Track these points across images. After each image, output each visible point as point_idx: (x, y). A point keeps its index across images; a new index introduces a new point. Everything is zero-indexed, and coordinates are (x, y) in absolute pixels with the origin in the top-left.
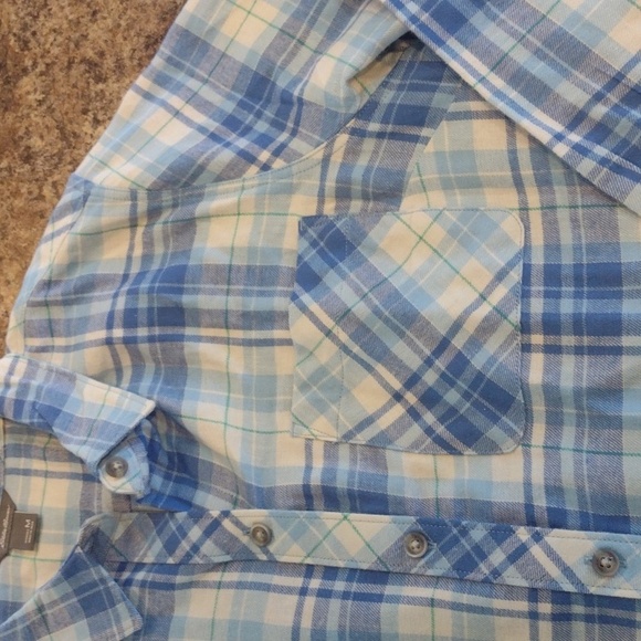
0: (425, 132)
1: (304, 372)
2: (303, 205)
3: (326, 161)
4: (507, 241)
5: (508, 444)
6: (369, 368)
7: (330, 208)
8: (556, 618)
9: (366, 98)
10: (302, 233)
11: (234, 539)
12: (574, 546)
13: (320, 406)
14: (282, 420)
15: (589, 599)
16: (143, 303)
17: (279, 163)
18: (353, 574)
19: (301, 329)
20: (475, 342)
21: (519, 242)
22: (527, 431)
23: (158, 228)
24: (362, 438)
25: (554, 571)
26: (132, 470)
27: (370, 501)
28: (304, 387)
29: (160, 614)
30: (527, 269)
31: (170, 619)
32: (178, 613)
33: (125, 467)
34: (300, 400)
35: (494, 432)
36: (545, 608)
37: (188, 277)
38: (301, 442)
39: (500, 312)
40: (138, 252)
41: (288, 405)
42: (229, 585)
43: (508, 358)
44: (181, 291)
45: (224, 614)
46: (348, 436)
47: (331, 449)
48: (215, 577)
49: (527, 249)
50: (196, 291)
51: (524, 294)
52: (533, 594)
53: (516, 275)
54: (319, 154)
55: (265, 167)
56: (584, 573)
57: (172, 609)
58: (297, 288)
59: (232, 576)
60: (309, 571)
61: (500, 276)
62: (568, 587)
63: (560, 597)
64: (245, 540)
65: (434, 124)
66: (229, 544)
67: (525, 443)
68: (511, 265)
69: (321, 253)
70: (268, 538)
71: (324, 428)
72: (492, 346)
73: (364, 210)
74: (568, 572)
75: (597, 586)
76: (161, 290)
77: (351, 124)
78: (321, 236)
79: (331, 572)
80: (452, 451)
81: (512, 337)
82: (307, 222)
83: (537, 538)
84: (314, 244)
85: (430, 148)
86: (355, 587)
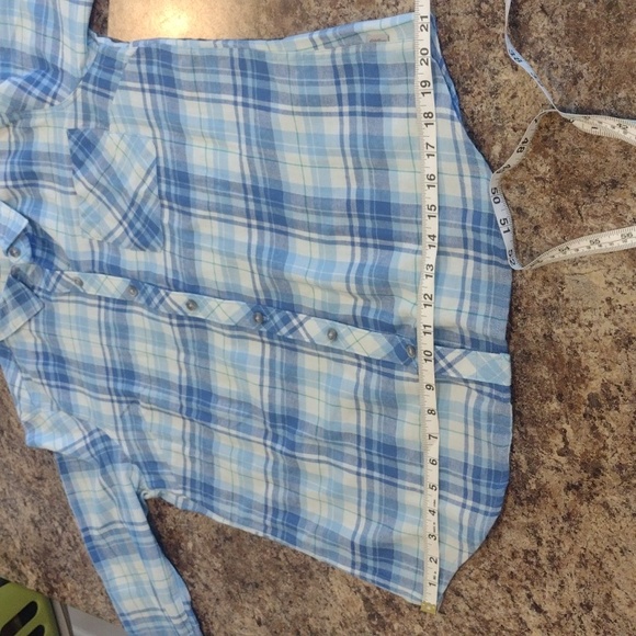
0: (111, 94)
1: (83, 209)
2: (69, 123)
3: (75, 100)
4: (149, 154)
5: (159, 249)
6: (109, 209)
7: (80, 124)
8: (179, 325)
9: (85, 71)
10: (69, 137)
11: (68, 283)
12: (180, 298)
13: (91, 224)
14: (77, 231)
15: (190, 318)
16: (17, 170)
17: (56, 103)
18: (115, 301)
19: (80, 188)
20: (145, 201)
21: (155, 155)
22: (164, 243)
23: (17, 130)
24: (111, 240)
25: (175, 308)
26: (22, 253)
27: (115, 271)
28: (84, 215)
30: (158, 168)
33: (19, 253)
34: (83, 221)
35: (153, 243)
36: (175, 321)
37: (33, 157)
38: (86, 241)
39: (150, 189)
40: (13, 139)
41: (78, 224)
42: (73, 302)
43: (156, 209)
44: (31, 164)
45: (73, 313)
46: (106, 238)
47: (100, 243)
48: (66, 298)
49: (157, 158)
50: (38, 164)
51: (159, 181)
52: (170, 316)
53: (154, 172)
54: (71, 98)
55: (52, 105)
56: (185, 308)
58: (73, 166)
59: (73, 298)
60: (100, 298)
61: (148, 172)
62: (181, 314)
63: (179, 318)
64: (73, 283)
65: (114, 90)
66: (67, 285)
67: (164, 249)
68: (152, 167)
69: (80, 148)
70: (81, 284)
71: (95, 235)
72: (151, 203)
73: (96, 127)
74: (179, 307)
75: (190, 314)
76: (23, 164)
77: (81, 83)
78: (79, 139)
79: (107, 300)
80: (142, 249)
81: (156, 201)
82: (71, 132)
83: (167, 295)
84: (76, 143)
85: (114, 102)
86: (116, 306)
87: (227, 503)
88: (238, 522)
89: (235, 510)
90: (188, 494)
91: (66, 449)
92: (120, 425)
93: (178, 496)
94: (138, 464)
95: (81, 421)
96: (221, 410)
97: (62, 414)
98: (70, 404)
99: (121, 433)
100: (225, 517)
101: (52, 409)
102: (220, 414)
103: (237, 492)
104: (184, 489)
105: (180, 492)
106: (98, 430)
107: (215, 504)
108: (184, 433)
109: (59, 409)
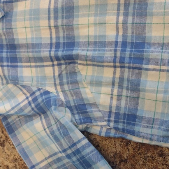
29: (10, 11)
31: (12, 12)
32: (15, 10)
57: (13, 9)
87: (147, 127)
88: (158, 140)
89: (155, 132)
90: (112, 124)
91: (13, 108)
92: (58, 82)
93: (102, 127)
94: (70, 108)
95: (24, 87)
96: (154, 52)
97: (10, 86)
98: (17, 76)
99: (59, 87)
100: (144, 137)
101: (3, 84)
102: (152, 55)
103: (158, 117)
104: (109, 121)
105: (105, 123)
106: (39, 90)
107: (136, 129)
108: (114, 78)
109: (8, 83)
